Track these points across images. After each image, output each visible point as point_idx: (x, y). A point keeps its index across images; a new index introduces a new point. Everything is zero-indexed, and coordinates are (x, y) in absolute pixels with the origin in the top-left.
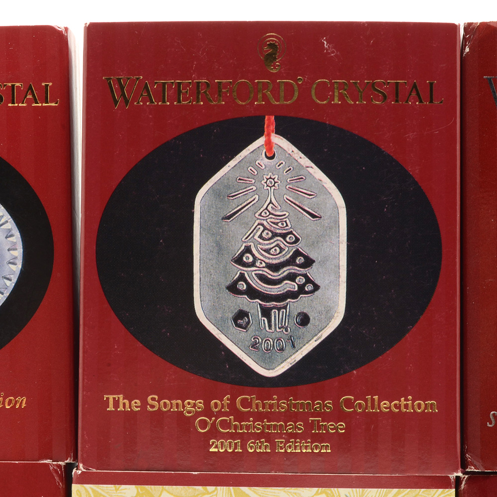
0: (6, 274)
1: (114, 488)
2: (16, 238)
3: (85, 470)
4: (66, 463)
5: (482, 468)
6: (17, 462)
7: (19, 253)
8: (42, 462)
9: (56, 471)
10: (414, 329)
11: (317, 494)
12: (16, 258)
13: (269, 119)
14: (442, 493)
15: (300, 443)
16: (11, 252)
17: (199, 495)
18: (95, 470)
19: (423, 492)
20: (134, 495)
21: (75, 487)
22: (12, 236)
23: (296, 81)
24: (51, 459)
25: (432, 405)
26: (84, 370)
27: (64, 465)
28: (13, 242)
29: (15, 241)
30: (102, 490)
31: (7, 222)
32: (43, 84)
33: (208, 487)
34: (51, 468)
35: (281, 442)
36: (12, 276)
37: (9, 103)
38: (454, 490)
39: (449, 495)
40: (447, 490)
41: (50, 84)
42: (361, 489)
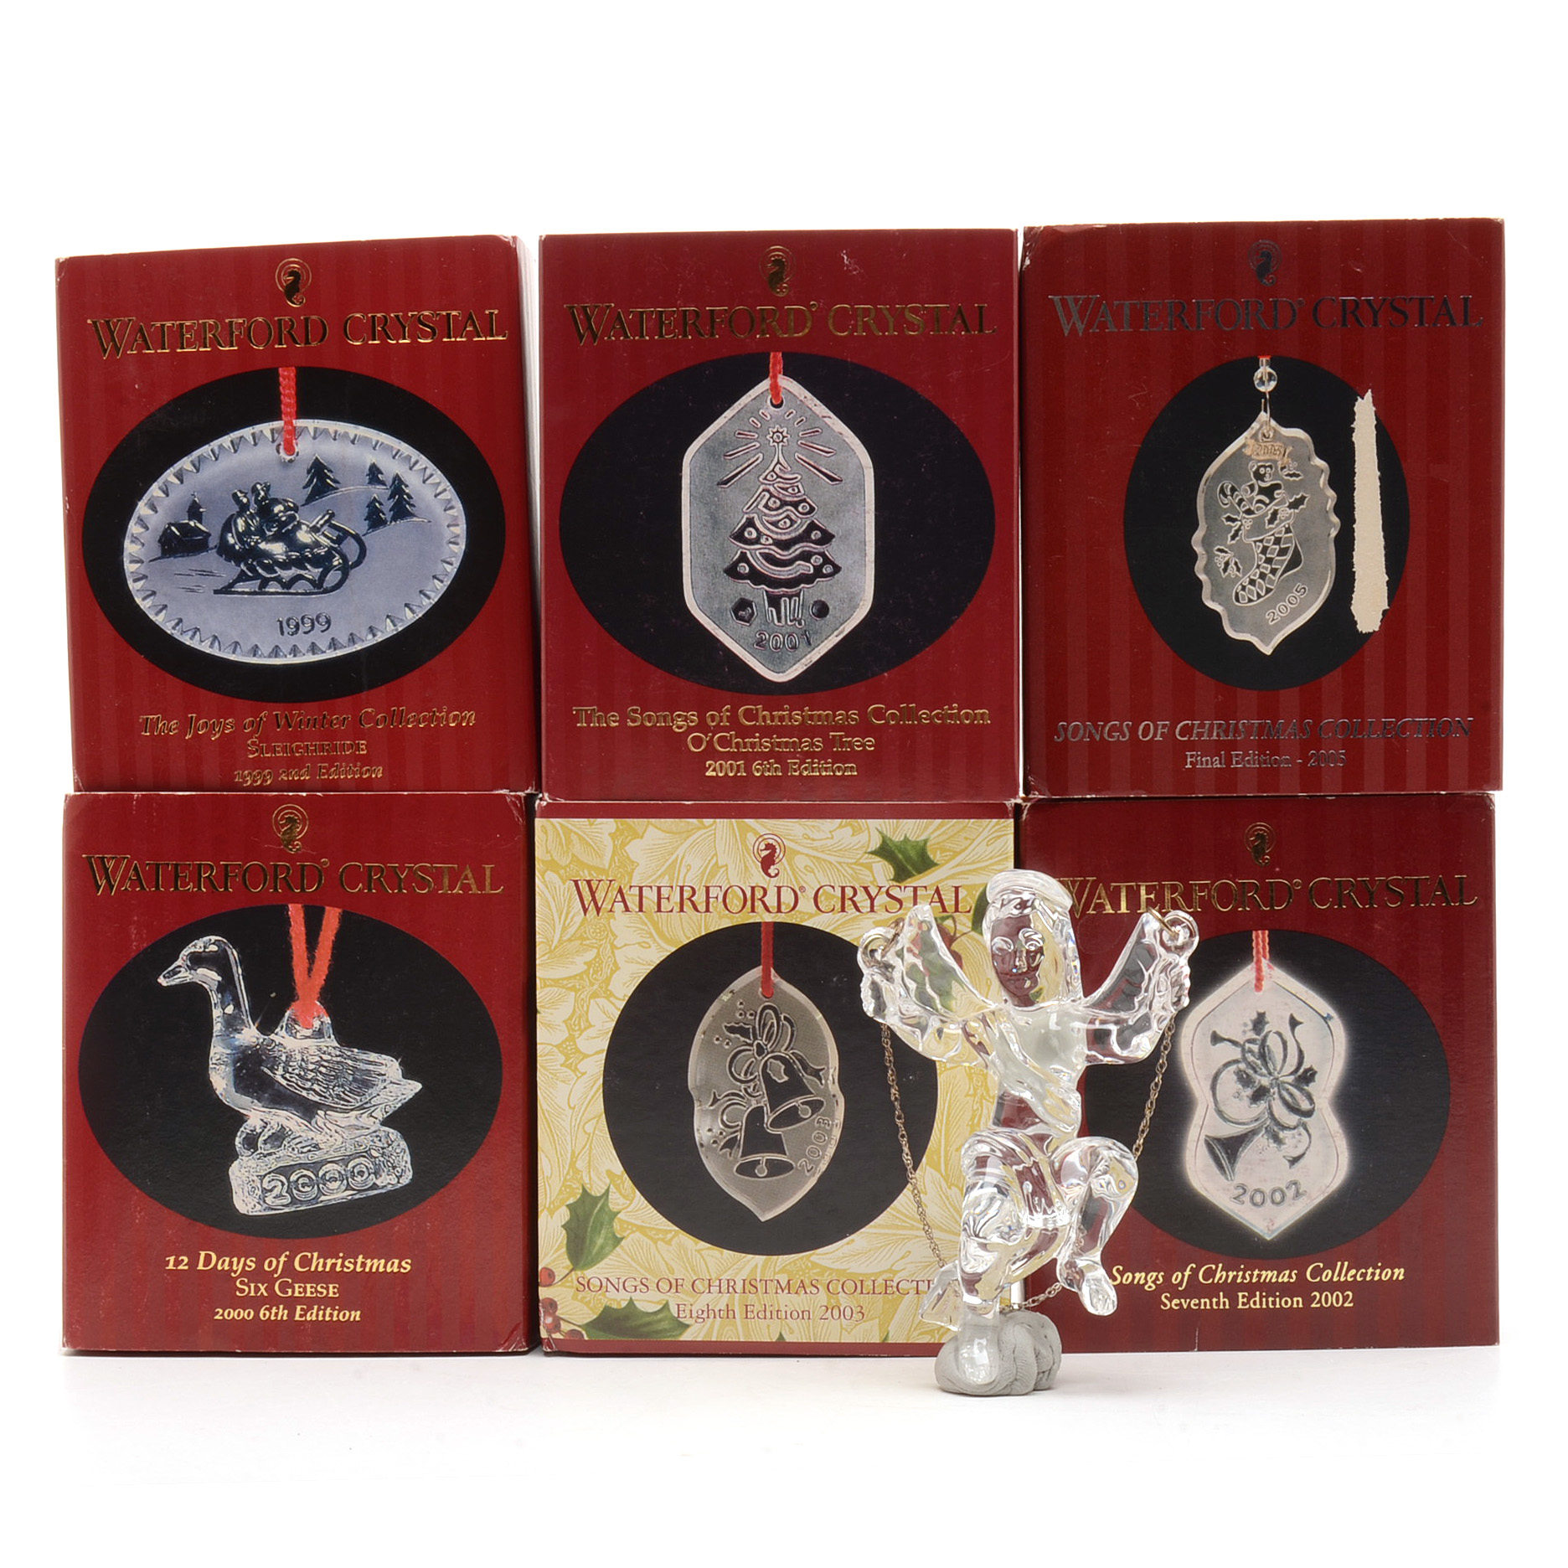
0: (446, 556)
1: (587, 823)
2: (457, 511)
3: (551, 801)
4: (528, 794)
5: (1047, 792)
6: (465, 793)
7: (461, 529)
8: (497, 792)
9: (515, 805)
10: (960, 620)
11: (840, 826)
12: (457, 536)
13: (775, 357)
14: (997, 824)
15: (819, 764)
16: (452, 528)
17: (693, 829)
18: (563, 801)
19: (973, 823)
20: (613, 831)
21: (538, 822)
22: (452, 508)
23: (809, 307)
24: (507, 789)
25: (982, 714)
26: (547, 677)
27: (525, 797)
28: (453, 516)
29: (456, 514)
30: (573, 825)
31: (445, 490)
32: (487, 312)
33: (704, 820)
34: (508, 800)
35: (795, 764)
36: (453, 559)
37: (444, 337)
38: (1012, 820)
39: (1006, 827)
40: (1003, 820)
41: (496, 312)
42: (895, 821)
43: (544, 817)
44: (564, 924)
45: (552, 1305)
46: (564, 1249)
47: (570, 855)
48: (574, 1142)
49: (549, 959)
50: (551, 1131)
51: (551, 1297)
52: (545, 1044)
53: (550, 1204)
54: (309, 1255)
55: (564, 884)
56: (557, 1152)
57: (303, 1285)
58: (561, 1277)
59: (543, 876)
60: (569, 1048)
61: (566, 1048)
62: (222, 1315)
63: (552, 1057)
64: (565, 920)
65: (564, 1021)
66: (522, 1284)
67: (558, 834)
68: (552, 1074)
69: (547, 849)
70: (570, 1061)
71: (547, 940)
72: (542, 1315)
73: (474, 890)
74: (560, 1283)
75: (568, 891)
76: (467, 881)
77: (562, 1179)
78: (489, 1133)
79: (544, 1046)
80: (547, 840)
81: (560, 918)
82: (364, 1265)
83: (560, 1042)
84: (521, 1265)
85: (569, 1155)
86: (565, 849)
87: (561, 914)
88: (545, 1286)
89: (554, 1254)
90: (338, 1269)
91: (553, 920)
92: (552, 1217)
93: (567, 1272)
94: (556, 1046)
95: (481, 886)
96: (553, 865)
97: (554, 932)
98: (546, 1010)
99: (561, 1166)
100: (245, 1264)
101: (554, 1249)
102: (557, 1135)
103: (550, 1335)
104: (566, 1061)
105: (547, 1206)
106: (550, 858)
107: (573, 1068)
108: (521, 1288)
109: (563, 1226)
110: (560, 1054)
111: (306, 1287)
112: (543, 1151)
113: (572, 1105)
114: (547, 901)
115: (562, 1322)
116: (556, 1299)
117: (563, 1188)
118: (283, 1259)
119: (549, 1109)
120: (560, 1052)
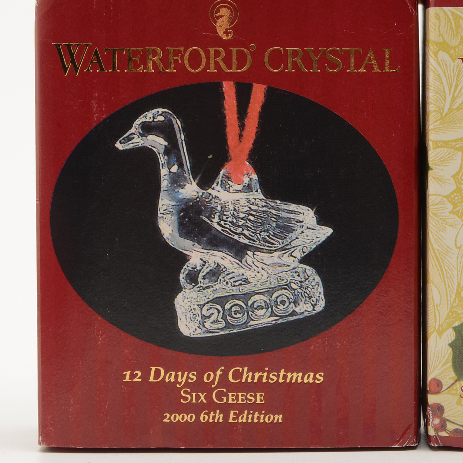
43: (438, 6)
44: (453, 95)
45: (440, 409)
46: (450, 364)
47: (459, 37)
48: (459, 275)
49: (440, 124)
50: (441, 267)
51: (439, 403)
52: (437, 195)
53: (439, 327)
54: (241, 369)
55: (454, 62)
56: (445, 285)
57: (235, 394)
58: (448, 386)
59: (436, 55)
60: (456, 198)
61: (454, 198)
62: (170, 418)
63: (442, 206)
64: (454, 92)
65: (453, 176)
66: (413, 392)
67: (449, 20)
68: (442, 219)
69: (440, 32)
70: (458, 209)
71: (440, 110)
72: (431, 417)
73: (376, 69)
74: (446, 391)
75: (457, 68)
76: (370, 62)
77: (450, 306)
78: (388, 269)
79: (435, 197)
80: (439, 26)
81: (450, 91)
82: (285, 377)
83: (449, 193)
84: (413, 376)
85: (455, 288)
86: (455, 32)
87: (451, 86)
88: (434, 394)
89: (442, 367)
90: (264, 380)
91: (444, 92)
92: (440, 338)
93: (452, 382)
94: (445, 197)
95: (382, 66)
96: (444, 46)
97: (445, 101)
98: (438, 167)
99: (449, 295)
100: (188, 377)
101: (442, 363)
102: (446, 270)
103: (437, 434)
104: (453, 209)
105: (437, 328)
106: (442, 40)
107: (460, 215)
108: (413, 395)
109: (450, 345)
110: (448, 203)
111: (238, 395)
112: (434, 284)
113: (459, 246)
114: (439, 76)
115: (448, 423)
116: (443, 404)
117: (450, 314)
118: (219, 373)
119: (439, 248)
120: (449, 201)
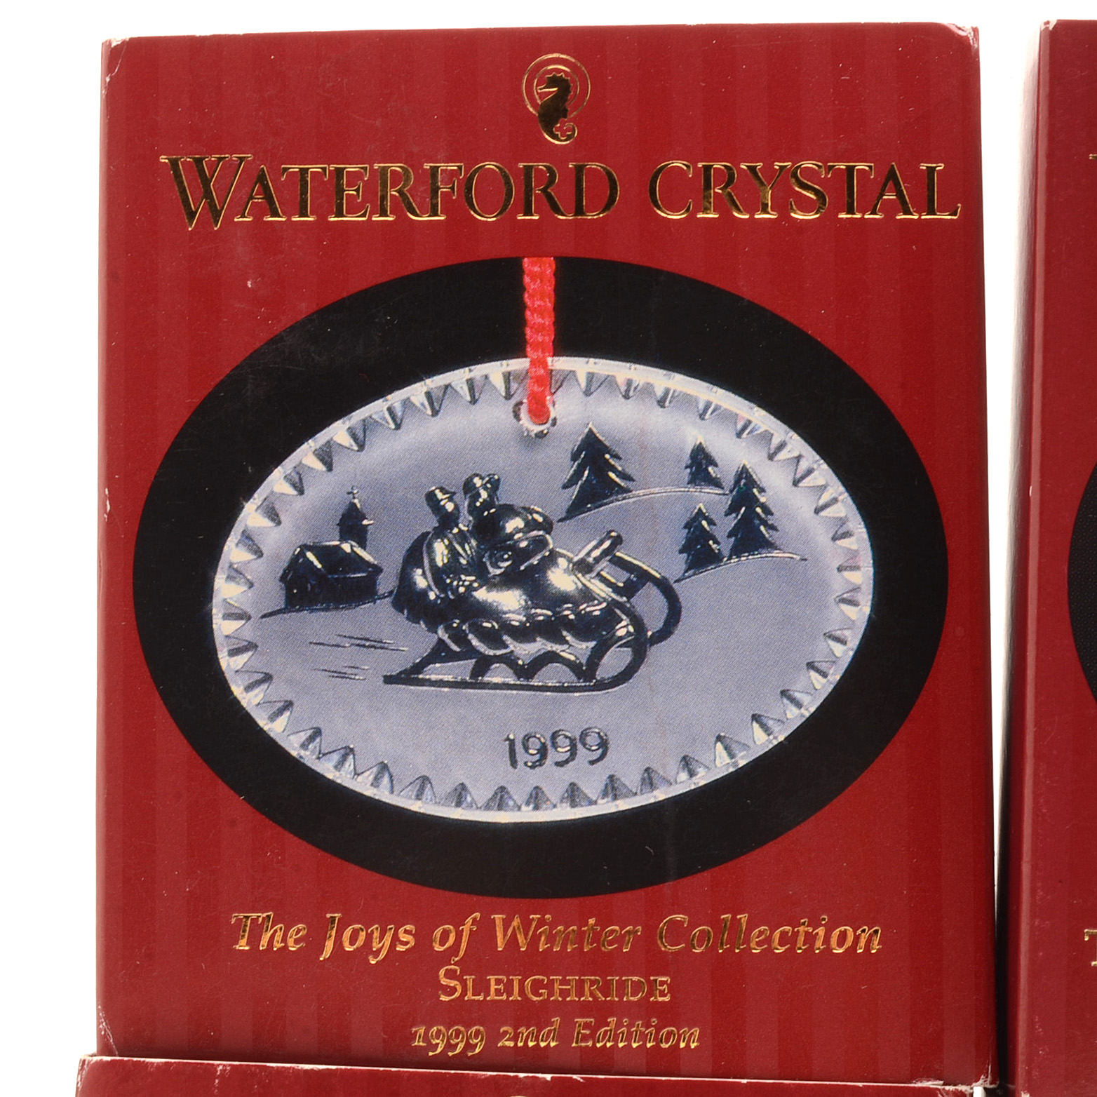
0: (832, 627)
2: (858, 540)
6: (860, 1084)
7: (864, 577)
8: (919, 1085)
12: (856, 589)
16: (846, 574)
22: (847, 534)
24: (940, 1079)
26: (1034, 868)
28: (849, 549)
29: (855, 547)
31: (835, 500)
32: (923, 167)
36: (847, 633)
37: (842, 211)
41: (941, 167)
